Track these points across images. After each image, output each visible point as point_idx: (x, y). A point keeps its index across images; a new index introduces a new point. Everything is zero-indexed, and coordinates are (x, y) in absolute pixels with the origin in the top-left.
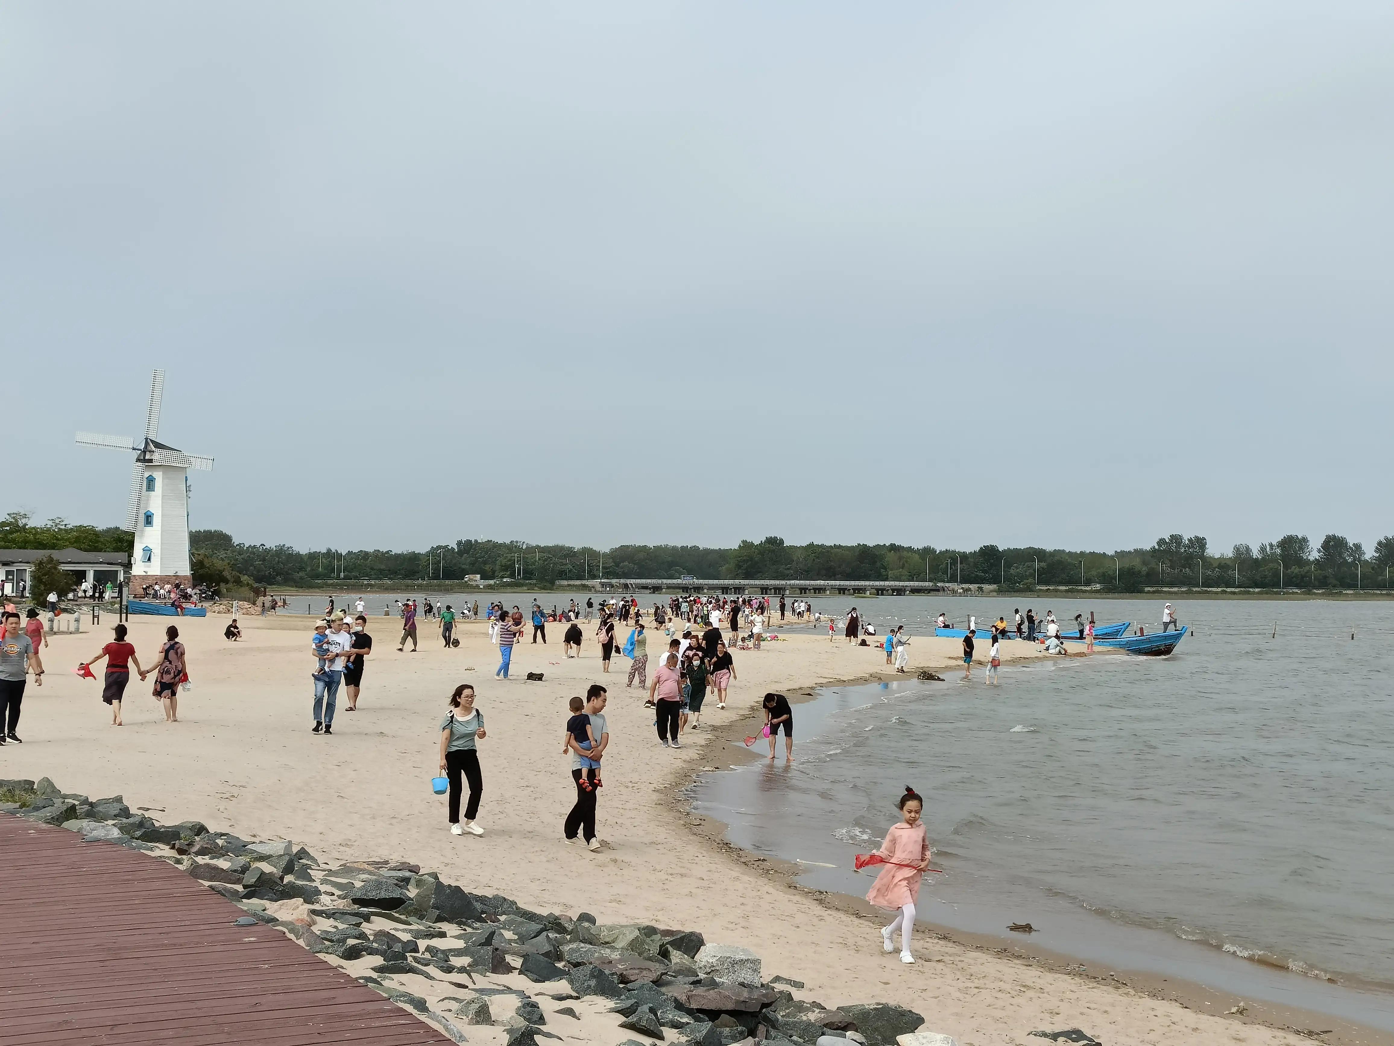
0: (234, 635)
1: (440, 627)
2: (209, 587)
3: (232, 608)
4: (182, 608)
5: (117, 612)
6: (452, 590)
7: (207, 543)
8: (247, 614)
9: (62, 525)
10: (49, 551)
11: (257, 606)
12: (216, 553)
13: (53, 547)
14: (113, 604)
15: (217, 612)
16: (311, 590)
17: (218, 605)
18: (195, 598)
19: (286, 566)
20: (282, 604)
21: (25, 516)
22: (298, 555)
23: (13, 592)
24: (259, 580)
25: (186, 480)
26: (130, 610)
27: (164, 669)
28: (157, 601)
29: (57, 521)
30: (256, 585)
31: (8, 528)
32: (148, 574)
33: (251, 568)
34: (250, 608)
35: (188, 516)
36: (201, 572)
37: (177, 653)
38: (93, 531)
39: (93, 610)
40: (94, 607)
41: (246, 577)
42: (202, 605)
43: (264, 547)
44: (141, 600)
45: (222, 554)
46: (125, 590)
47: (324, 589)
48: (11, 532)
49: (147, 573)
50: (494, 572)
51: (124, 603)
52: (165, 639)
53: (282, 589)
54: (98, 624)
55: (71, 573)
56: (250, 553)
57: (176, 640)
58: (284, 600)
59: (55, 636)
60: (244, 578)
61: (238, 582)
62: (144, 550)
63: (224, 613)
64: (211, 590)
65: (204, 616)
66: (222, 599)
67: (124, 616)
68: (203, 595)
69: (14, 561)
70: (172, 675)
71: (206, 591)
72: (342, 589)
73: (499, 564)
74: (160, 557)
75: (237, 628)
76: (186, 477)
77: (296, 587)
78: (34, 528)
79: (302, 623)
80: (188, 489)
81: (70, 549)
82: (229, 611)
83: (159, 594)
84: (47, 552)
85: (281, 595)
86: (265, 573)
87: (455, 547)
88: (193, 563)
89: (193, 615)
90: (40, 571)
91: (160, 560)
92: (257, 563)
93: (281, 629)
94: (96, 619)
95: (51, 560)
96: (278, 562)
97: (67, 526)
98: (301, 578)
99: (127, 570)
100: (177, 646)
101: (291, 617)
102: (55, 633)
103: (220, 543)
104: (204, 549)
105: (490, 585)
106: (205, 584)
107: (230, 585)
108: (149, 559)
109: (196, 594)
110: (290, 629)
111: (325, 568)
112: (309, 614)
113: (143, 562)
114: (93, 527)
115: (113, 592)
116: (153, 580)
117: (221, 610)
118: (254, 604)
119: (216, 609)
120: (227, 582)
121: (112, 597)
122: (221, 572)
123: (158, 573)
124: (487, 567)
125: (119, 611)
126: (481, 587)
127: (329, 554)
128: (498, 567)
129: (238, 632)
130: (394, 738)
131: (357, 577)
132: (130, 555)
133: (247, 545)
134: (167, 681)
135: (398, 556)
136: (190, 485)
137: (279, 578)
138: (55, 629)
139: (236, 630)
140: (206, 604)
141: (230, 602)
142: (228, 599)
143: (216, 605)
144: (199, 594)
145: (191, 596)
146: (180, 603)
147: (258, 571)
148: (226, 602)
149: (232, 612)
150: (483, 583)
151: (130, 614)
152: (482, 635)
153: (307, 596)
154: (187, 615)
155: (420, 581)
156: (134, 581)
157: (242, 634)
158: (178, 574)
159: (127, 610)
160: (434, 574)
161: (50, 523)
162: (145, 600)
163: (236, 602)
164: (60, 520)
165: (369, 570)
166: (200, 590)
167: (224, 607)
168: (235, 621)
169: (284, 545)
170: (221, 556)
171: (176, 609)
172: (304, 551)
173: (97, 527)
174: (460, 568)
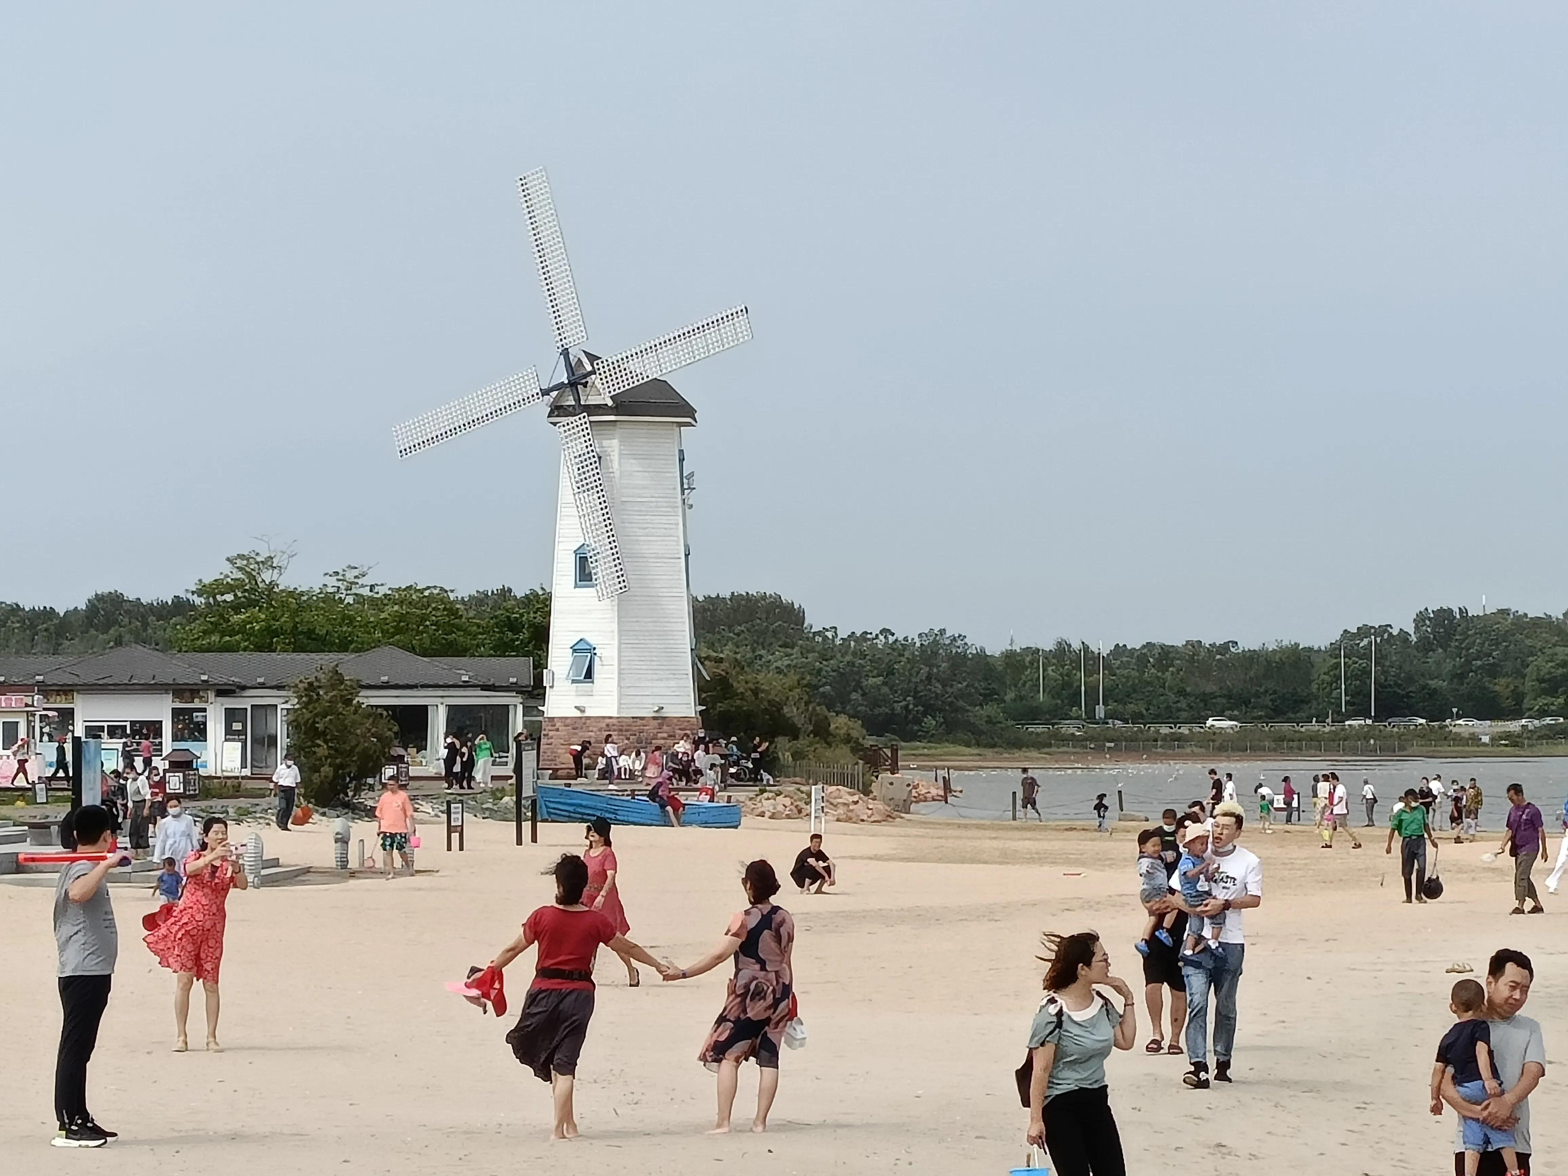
0: (815, 876)
1: (1389, 851)
2: (746, 748)
3: (808, 803)
4: (677, 806)
5: (510, 816)
6: (1402, 748)
7: (738, 629)
8: (849, 820)
9: (363, 586)
10: (331, 655)
11: (874, 799)
12: (761, 657)
13: (343, 647)
14: (497, 795)
15: (768, 814)
16: (1018, 754)
17: (770, 795)
18: (710, 778)
19: (949, 689)
20: (942, 793)
21: (268, 562)
22: (981, 657)
23: (244, 765)
24: (875, 727)
25: (682, 460)
26: (542, 811)
27: (747, 987)
28: (611, 787)
29: (350, 575)
30: (870, 741)
31: (229, 597)
32: (586, 714)
33: (854, 696)
34: (856, 803)
35: (687, 556)
36: (721, 707)
37: (778, 938)
38: (442, 601)
39: (449, 812)
40: (449, 803)
41: (842, 719)
42: (729, 797)
43: (891, 639)
44: (569, 785)
45: (779, 659)
46: (529, 758)
47: (1054, 749)
48: (236, 607)
49: (583, 711)
50: (1518, 697)
51: (527, 792)
52: (741, 899)
53: (939, 751)
54: (461, 849)
55: (385, 713)
56: (854, 654)
57: (774, 900)
58: (946, 782)
59: (352, 882)
60: (840, 723)
61: (822, 732)
62: (575, 651)
63: (788, 817)
64: (753, 755)
65: (736, 827)
66: (782, 779)
67: (527, 826)
68: (733, 770)
69: (243, 683)
70: (770, 999)
71: (739, 759)
72: (1100, 749)
73: (1534, 677)
74: (616, 667)
75: (824, 858)
76: (681, 452)
77: (978, 745)
78: (291, 594)
79: (995, 843)
80: (686, 483)
81: (387, 650)
82: (800, 811)
83: (615, 768)
84: (327, 659)
85: (937, 768)
86: (893, 709)
87: (1410, 629)
88: (702, 683)
89: (705, 824)
90: (310, 707)
91: (616, 676)
92: (872, 681)
93: (939, 860)
94: (455, 836)
95: (337, 678)
96: (929, 677)
97: (377, 589)
98: (989, 721)
99: (531, 703)
100: (777, 918)
101: (966, 826)
102: (353, 875)
103: (772, 628)
104: (730, 645)
105: (1508, 736)
106: (734, 739)
107: (802, 743)
108: (589, 675)
109: (713, 766)
110: (963, 861)
111: (1053, 692)
112: (1014, 818)
113: (574, 681)
114: (442, 589)
115: (494, 763)
116: (600, 730)
117: (780, 808)
118: (866, 792)
119: (767, 804)
120: (794, 733)
121: (493, 778)
122: (779, 706)
123: (612, 711)
124: (1501, 686)
125: (513, 816)
126: (1486, 739)
127: (1062, 651)
128: (1529, 684)
129: (828, 869)
130: (1255, 1161)
131: (1142, 716)
132: (540, 665)
133: (843, 633)
134: (754, 1015)
135: (1251, 657)
136: (692, 474)
137: (930, 722)
138: (353, 864)
139: (821, 864)
140: (740, 795)
141: (803, 788)
142: (798, 779)
143: (766, 795)
144: (721, 765)
145: (698, 772)
146: (670, 790)
147: (875, 704)
148: (792, 788)
149: (809, 815)
150: (1487, 730)
151: (544, 821)
152: (1490, 874)
153: (1006, 768)
154: (690, 824)
155: (1314, 726)
156: (551, 733)
157: (837, 874)
158: (666, 713)
159: (534, 811)
160: (1353, 704)
161: (332, 582)
162: (579, 785)
163: (820, 786)
164: (356, 572)
165: (1172, 697)
166: (722, 756)
167: (788, 801)
168: (817, 837)
169: (942, 632)
170: (775, 664)
171: (663, 807)
172: (995, 648)
173: (452, 591)
174: (1424, 687)
